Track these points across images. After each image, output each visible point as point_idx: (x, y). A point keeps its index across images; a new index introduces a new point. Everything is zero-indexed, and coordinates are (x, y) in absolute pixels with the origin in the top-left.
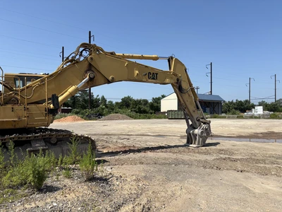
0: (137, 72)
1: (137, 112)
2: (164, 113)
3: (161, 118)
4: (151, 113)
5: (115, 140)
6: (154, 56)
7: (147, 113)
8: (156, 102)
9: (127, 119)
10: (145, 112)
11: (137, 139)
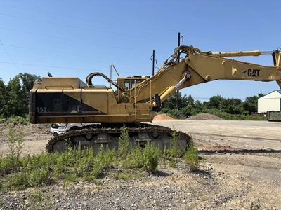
0: (235, 70)
1: (228, 112)
2: (263, 114)
3: (258, 120)
4: (246, 114)
5: (207, 140)
6: (255, 51)
7: (240, 113)
8: (251, 101)
9: (217, 119)
10: (237, 112)
11: (232, 140)
